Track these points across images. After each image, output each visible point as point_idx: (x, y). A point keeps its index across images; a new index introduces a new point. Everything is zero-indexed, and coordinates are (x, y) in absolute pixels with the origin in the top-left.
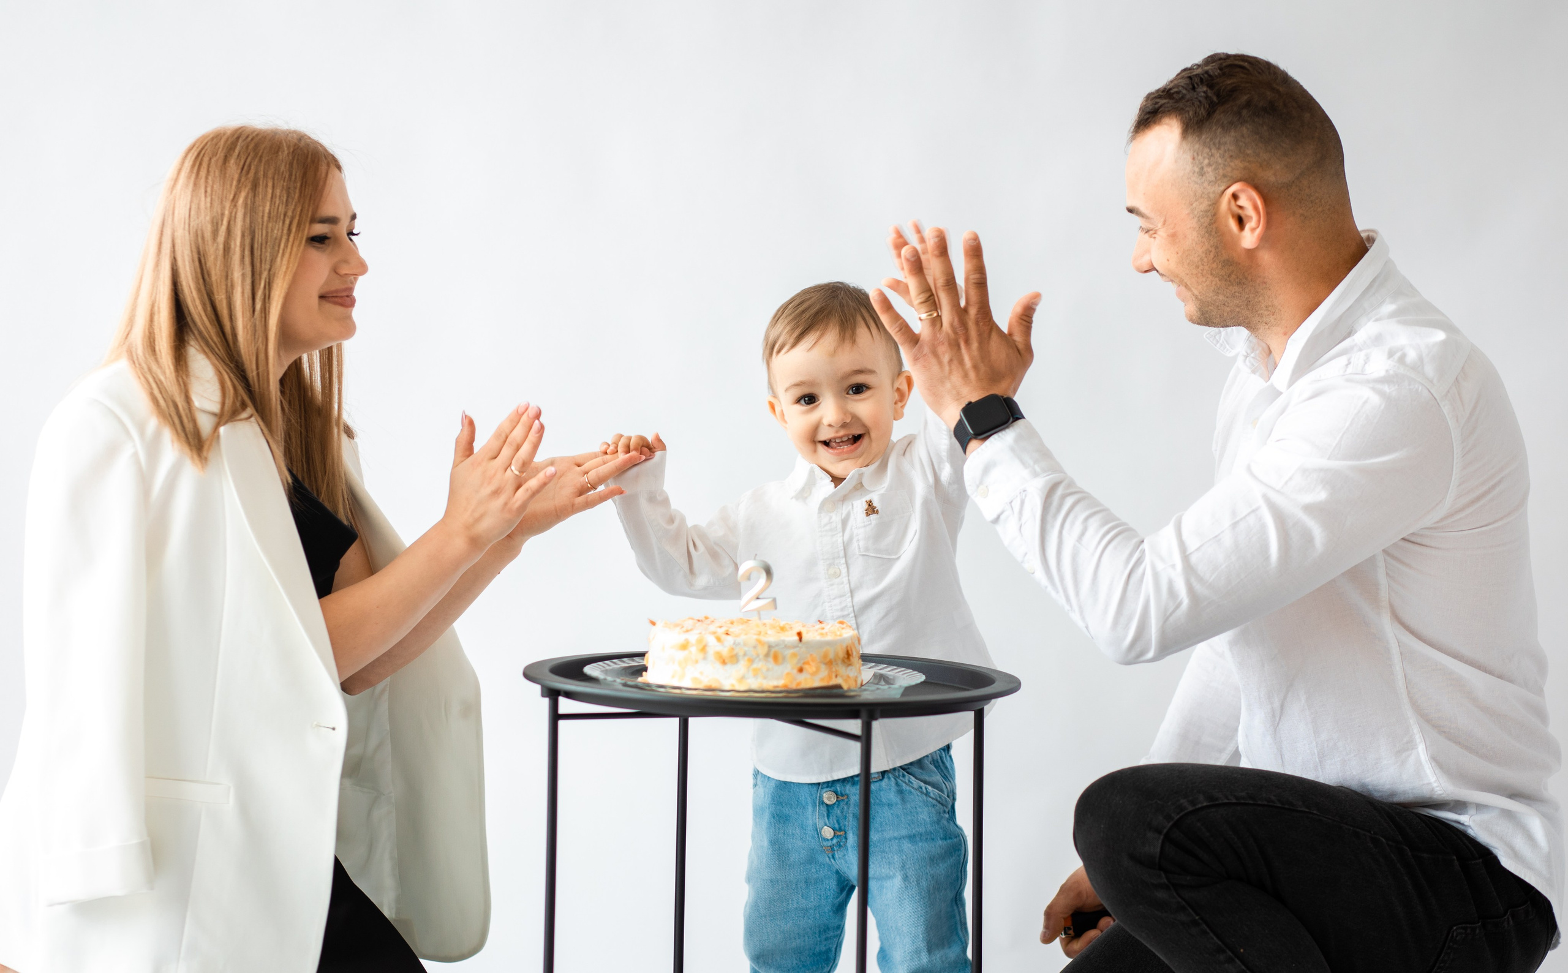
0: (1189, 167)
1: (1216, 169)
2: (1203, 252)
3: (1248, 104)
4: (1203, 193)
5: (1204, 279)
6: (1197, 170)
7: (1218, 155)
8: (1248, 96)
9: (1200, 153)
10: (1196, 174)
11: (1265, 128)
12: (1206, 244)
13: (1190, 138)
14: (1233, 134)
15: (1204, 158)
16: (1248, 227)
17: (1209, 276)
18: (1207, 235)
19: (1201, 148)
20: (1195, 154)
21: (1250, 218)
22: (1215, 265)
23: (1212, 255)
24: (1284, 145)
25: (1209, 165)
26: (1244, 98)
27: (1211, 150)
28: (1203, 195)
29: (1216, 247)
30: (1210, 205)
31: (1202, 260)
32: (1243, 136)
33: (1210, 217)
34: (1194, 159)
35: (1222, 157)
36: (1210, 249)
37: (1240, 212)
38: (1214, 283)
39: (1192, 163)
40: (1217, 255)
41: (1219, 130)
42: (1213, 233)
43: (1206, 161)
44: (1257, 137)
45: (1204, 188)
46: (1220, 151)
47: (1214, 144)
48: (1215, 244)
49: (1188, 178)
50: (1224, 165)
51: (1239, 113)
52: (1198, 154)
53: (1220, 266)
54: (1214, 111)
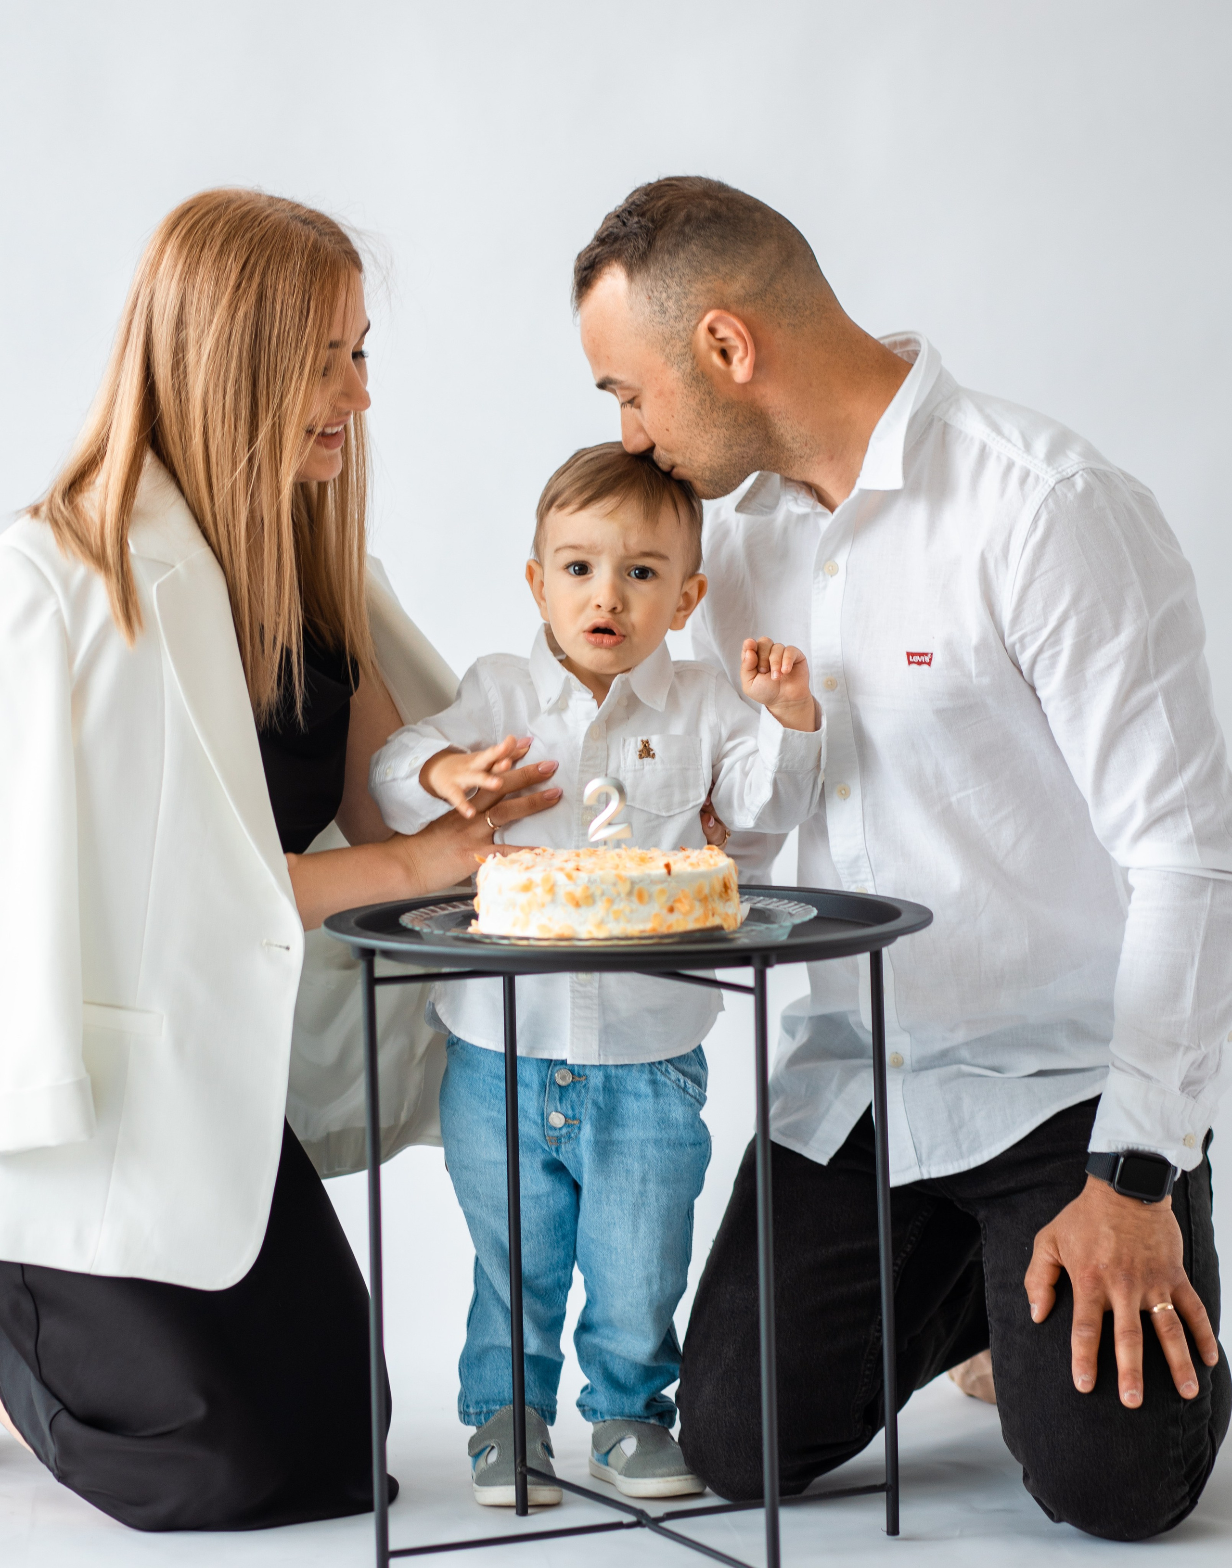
0: (647, 310)
1: (677, 301)
2: (697, 404)
3: (688, 219)
4: (672, 333)
5: (709, 436)
6: (657, 308)
7: (675, 284)
8: (686, 210)
9: (654, 290)
10: (658, 314)
11: (715, 238)
12: (698, 393)
13: (638, 277)
14: (682, 255)
15: (661, 293)
16: (735, 359)
17: (715, 430)
18: (694, 382)
19: (653, 284)
20: (650, 293)
21: (736, 347)
22: (715, 415)
23: (708, 404)
24: (742, 252)
25: (669, 298)
26: (682, 215)
27: (664, 281)
28: (673, 336)
29: (710, 393)
30: (685, 347)
31: (699, 414)
32: (694, 254)
33: (690, 361)
34: (650, 298)
35: (680, 284)
36: (703, 397)
37: (723, 345)
38: (722, 435)
39: (649, 303)
40: (713, 402)
41: (666, 257)
42: (701, 378)
43: (664, 295)
44: (710, 250)
45: (672, 327)
46: (675, 279)
47: (666, 273)
48: (707, 390)
49: (650, 321)
50: (684, 293)
51: (681, 232)
52: (652, 291)
53: (721, 414)
54: (654, 239)
